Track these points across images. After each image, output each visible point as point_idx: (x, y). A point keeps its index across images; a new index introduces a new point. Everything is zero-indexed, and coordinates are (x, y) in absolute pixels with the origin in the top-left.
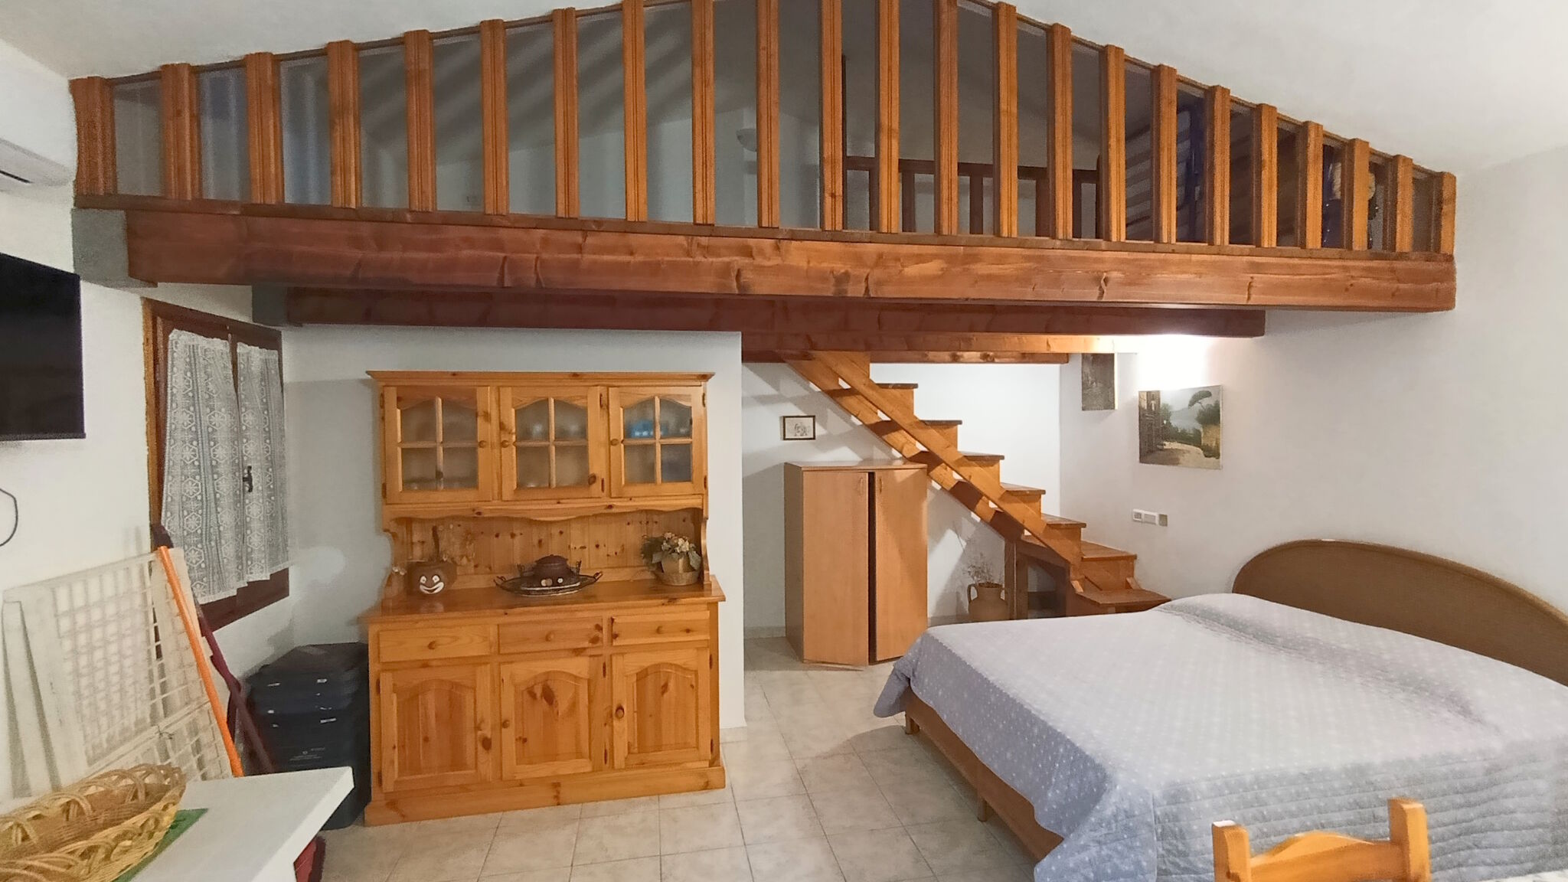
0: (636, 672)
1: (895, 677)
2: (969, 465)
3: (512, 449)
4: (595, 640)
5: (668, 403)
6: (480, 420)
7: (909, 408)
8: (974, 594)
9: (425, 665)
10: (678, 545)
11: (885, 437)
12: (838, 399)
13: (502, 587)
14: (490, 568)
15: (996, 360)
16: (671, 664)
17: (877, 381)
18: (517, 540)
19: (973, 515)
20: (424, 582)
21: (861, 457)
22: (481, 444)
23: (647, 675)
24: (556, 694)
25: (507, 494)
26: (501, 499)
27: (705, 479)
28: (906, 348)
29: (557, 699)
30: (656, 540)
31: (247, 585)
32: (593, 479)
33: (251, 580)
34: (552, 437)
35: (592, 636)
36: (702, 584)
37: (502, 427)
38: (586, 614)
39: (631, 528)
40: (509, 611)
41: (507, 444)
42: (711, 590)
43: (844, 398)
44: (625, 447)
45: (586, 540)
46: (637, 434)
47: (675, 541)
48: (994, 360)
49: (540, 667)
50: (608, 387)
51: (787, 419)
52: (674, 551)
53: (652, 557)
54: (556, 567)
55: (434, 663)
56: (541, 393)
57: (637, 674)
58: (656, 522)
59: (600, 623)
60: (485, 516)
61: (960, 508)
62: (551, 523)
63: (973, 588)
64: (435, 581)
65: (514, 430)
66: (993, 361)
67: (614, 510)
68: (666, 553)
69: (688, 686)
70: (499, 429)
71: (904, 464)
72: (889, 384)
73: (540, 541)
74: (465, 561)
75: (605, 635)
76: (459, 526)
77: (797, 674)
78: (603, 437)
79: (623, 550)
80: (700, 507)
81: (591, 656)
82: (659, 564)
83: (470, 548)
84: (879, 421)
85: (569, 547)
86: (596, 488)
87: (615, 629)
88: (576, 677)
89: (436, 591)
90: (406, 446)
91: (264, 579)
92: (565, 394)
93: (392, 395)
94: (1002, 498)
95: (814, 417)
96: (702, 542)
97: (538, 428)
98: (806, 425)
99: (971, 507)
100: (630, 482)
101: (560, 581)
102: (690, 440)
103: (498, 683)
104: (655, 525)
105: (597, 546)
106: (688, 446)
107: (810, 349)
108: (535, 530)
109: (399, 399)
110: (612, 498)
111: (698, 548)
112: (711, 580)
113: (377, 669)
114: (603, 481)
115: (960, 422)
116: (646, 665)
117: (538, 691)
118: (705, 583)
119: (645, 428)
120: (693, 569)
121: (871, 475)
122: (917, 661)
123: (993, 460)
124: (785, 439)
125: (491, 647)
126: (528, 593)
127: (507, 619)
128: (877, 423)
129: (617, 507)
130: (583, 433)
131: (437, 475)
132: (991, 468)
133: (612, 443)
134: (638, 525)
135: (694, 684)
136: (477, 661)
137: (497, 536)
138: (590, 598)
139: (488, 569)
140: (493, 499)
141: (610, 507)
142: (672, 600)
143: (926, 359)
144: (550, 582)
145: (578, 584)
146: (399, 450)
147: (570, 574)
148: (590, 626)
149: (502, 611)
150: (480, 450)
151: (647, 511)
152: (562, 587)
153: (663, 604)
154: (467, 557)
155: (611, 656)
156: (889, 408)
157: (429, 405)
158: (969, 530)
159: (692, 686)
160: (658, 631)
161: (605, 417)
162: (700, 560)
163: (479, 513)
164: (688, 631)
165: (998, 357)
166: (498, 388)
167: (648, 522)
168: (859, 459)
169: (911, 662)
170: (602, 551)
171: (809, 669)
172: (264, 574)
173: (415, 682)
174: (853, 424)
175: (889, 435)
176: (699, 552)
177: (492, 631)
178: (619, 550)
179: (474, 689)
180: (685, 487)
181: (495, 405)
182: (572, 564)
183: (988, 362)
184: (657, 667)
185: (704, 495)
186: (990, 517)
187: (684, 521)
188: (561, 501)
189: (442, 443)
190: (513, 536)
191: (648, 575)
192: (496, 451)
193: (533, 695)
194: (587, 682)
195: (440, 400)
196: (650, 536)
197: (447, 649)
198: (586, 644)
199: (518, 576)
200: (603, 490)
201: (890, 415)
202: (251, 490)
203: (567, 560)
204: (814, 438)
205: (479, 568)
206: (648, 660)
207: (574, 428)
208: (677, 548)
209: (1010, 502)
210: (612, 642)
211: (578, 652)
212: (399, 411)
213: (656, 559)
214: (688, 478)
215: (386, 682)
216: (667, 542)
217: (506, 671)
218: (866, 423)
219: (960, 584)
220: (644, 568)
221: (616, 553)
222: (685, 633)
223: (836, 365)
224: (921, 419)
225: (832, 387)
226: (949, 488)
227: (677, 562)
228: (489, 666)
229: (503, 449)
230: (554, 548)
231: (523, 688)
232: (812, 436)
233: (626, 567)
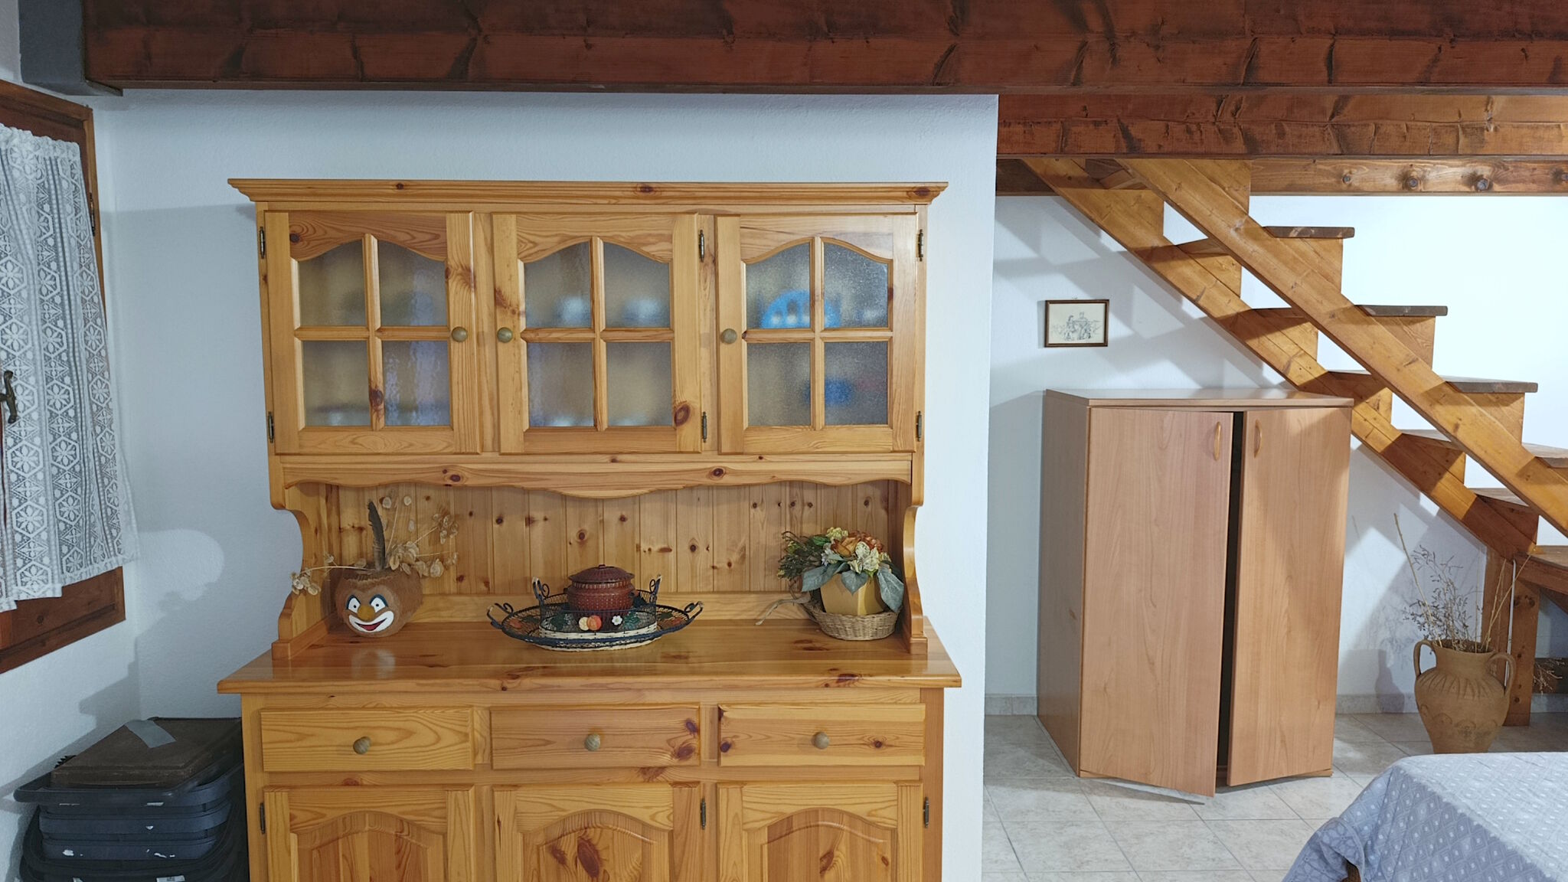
0: (769, 822)
1: (1315, 856)
2: (1457, 403)
3: (519, 347)
4: (683, 753)
5: (841, 253)
6: (454, 285)
7: (1332, 279)
8: (1428, 661)
9: (351, 782)
10: (856, 557)
11: (1253, 343)
12: (1159, 266)
13: (502, 626)
14: (487, 583)
15: (1497, 187)
16: (842, 813)
17: (1264, 222)
18: (539, 529)
19: (1425, 502)
20: (355, 610)
21: (1196, 380)
22: (456, 334)
23: (790, 832)
24: (604, 855)
25: (511, 440)
26: (499, 451)
27: (919, 417)
28: (1335, 149)
29: (607, 867)
30: (810, 542)
31: (14, 607)
32: (682, 414)
33: (23, 597)
34: (601, 323)
35: (679, 743)
36: (908, 640)
37: (499, 299)
38: (665, 697)
39: (759, 514)
40: (510, 684)
41: (508, 334)
42: (926, 658)
43: (1173, 263)
44: (749, 345)
45: (672, 535)
46: (775, 321)
47: (851, 548)
48: (1491, 186)
49: (574, 800)
50: (716, 215)
51: (1051, 306)
52: (848, 568)
53: (801, 578)
54: (609, 592)
55: (367, 779)
56: (575, 228)
57: (769, 827)
58: (810, 505)
59: (695, 720)
60: (468, 483)
61: (1396, 486)
62: (603, 500)
63: (1425, 650)
64: (377, 609)
65: (522, 308)
66: (1488, 190)
67: (726, 479)
68: (830, 570)
69: (877, 860)
70: (493, 302)
71: (1289, 397)
72: (1291, 228)
73: (581, 536)
74: (438, 568)
75: (704, 742)
76: (428, 498)
77: (1066, 801)
78: (705, 327)
79: (743, 557)
80: (906, 479)
81: (675, 784)
82: (816, 595)
83: (449, 542)
84: (1242, 310)
85: (638, 547)
86: (689, 432)
87: (726, 735)
88: (644, 825)
89: (379, 629)
90: (314, 335)
91: (49, 595)
92: (625, 230)
93: (280, 230)
94: (1524, 474)
95: (1106, 302)
96: (906, 550)
97: (574, 307)
98: (1090, 319)
99: (1425, 483)
100: (759, 423)
101: (617, 620)
102: (889, 334)
103: (490, 826)
104: (807, 511)
105: (693, 548)
106: (882, 350)
107: (1126, 155)
108: (572, 511)
109: (294, 238)
110: (720, 453)
111: (896, 562)
112: (925, 635)
113: (261, 785)
114: (704, 417)
115: (1442, 311)
116: (789, 810)
117: (569, 848)
118: (913, 640)
119: (792, 308)
120: (886, 608)
121: (1239, 419)
122: (1376, 829)
123: (1510, 393)
124: (1047, 345)
125: (475, 754)
126: (554, 643)
127: (504, 699)
128: (1238, 314)
129: (735, 473)
130: (666, 319)
131: (370, 395)
132: (1505, 409)
133: (724, 337)
134: (775, 509)
135: (888, 856)
136: (449, 782)
137: (500, 521)
138: (678, 659)
139: (483, 587)
140: (483, 451)
141: (719, 472)
142: (846, 678)
143: (1344, 186)
144: (595, 622)
145: (653, 628)
146: (298, 343)
147: (635, 603)
148: (676, 722)
149: (495, 683)
150: (455, 347)
151: (791, 483)
152: (620, 635)
153: (827, 686)
154: (442, 561)
155: (716, 785)
156: (1286, 278)
157: (355, 249)
158: (1414, 531)
159: (884, 860)
160: (816, 741)
161: (710, 278)
162: (901, 590)
163: (456, 478)
164: (878, 744)
165: (1500, 181)
166: (491, 215)
167: (793, 504)
168: (1198, 387)
169: (1358, 831)
170: (702, 558)
171: (1092, 790)
172: (50, 585)
173: (331, 814)
174: (1184, 318)
175: (1263, 339)
176: (900, 575)
177: (478, 721)
178: (735, 558)
179: (445, 835)
180: (877, 435)
181: (483, 251)
182: (641, 584)
183: (1478, 191)
184: (812, 816)
185: (915, 453)
186: (1464, 506)
187: (866, 503)
188: (620, 457)
189: (379, 330)
190: (529, 521)
191: (793, 612)
192: (488, 351)
193: (559, 856)
194: (666, 834)
195: (374, 242)
196: (797, 532)
197: (389, 755)
198: (666, 759)
199: (537, 603)
200: (704, 437)
201: (1289, 294)
202: (13, 419)
203: (632, 576)
204: (1105, 344)
205: (465, 582)
206: (792, 800)
207: (646, 307)
208: (855, 563)
209: (1540, 482)
210: (719, 756)
211: (650, 774)
212: (294, 264)
213: (811, 581)
214: (881, 416)
215: (278, 807)
216: (832, 549)
217: (505, 803)
218: (1217, 314)
219: (1388, 635)
220: (784, 596)
221: (729, 565)
222: (872, 750)
223: (1179, 187)
224: (1356, 303)
225: (1151, 241)
226: (1380, 448)
227: (854, 593)
228: (471, 791)
229: (500, 345)
230: (608, 552)
231: (540, 839)
232: (1101, 341)
233: (750, 592)
